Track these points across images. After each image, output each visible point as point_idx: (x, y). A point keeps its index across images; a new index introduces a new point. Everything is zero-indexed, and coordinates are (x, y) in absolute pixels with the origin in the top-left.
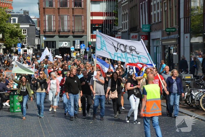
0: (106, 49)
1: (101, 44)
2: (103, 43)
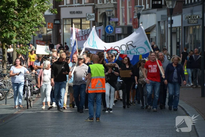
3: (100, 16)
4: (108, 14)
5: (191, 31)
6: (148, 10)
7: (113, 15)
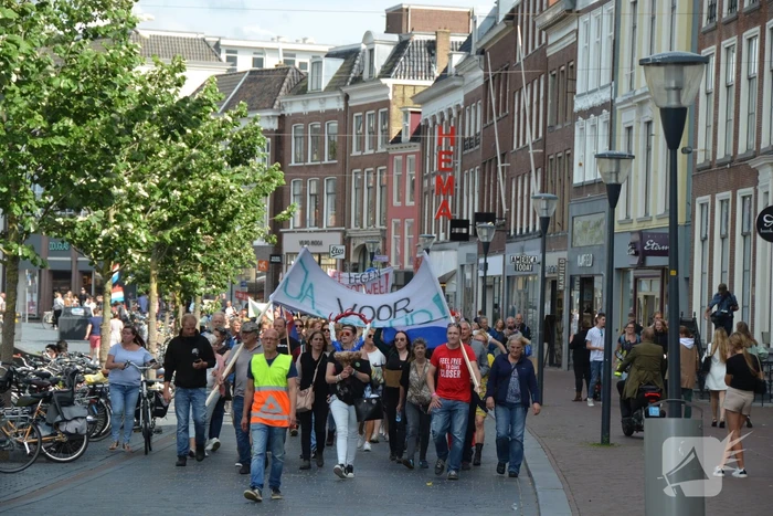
3: (356, 250)
4: (370, 248)
5: (519, 284)
6: (443, 243)
7: (379, 250)
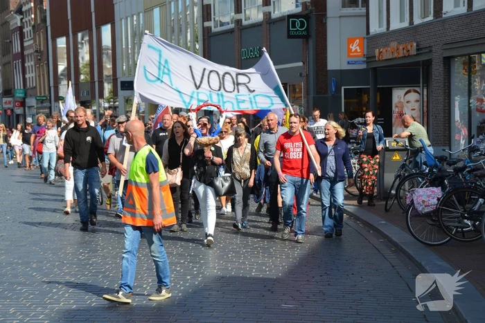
0: (171, 82)
1: (159, 69)
2: (164, 67)
